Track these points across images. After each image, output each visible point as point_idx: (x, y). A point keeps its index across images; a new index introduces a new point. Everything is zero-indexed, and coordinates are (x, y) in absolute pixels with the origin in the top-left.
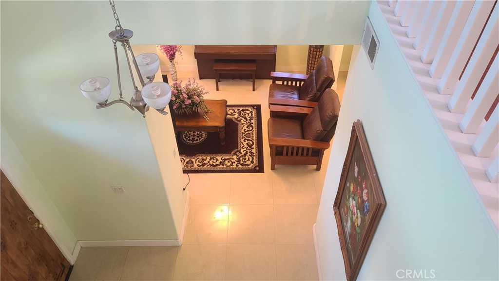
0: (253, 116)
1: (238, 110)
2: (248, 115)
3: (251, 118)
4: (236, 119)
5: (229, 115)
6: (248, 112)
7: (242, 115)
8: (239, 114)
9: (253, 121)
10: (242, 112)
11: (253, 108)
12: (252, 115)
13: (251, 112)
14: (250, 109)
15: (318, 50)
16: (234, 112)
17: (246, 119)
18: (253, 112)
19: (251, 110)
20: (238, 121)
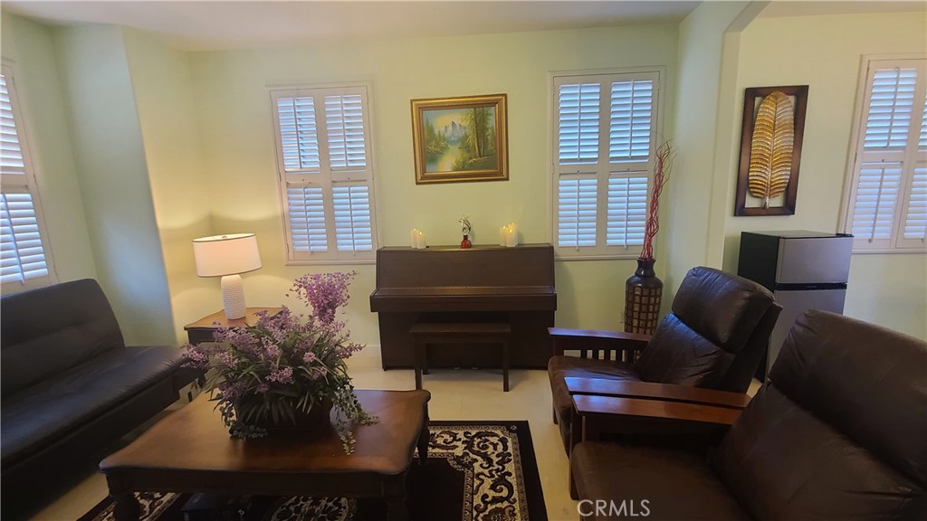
0: (510, 450)
1: (465, 434)
2: (495, 449)
3: (504, 459)
4: (458, 459)
5: (440, 447)
6: (494, 440)
7: (476, 448)
8: (469, 445)
9: (510, 467)
10: (477, 440)
11: (508, 429)
12: (505, 448)
13: (504, 441)
14: (498, 432)
15: (653, 291)
16: (455, 439)
17: (490, 462)
18: (509, 440)
19: (502, 435)
20: (465, 466)
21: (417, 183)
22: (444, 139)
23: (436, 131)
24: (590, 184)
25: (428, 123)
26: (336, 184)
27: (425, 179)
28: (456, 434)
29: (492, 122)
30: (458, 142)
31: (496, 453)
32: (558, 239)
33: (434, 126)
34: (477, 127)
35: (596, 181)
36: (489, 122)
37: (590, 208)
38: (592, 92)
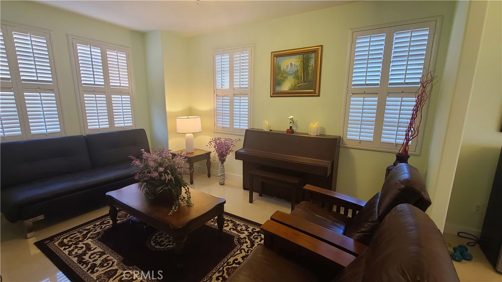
1: (253, 229)
5: (237, 231)
7: (252, 237)
8: (250, 235)
10: (256, 234)
16: (246, 230)
17: (252, 246)
20: (240, 243)
21: (271, 97)
22: (286, 72)
23: (282, 69)
24: (373, 101)
25: (278, 64)
26: (235, 96)
27: (275, 94)
28: (249, 228)
29: (312, 62)
30: (293, 74)
31: (259, 243)
32: (347, 135)
33: (281, 65)
34: (304, 65)
35: (377, 99)
36: (311, 62)
37: (372, 116)
38: (380, 40)
